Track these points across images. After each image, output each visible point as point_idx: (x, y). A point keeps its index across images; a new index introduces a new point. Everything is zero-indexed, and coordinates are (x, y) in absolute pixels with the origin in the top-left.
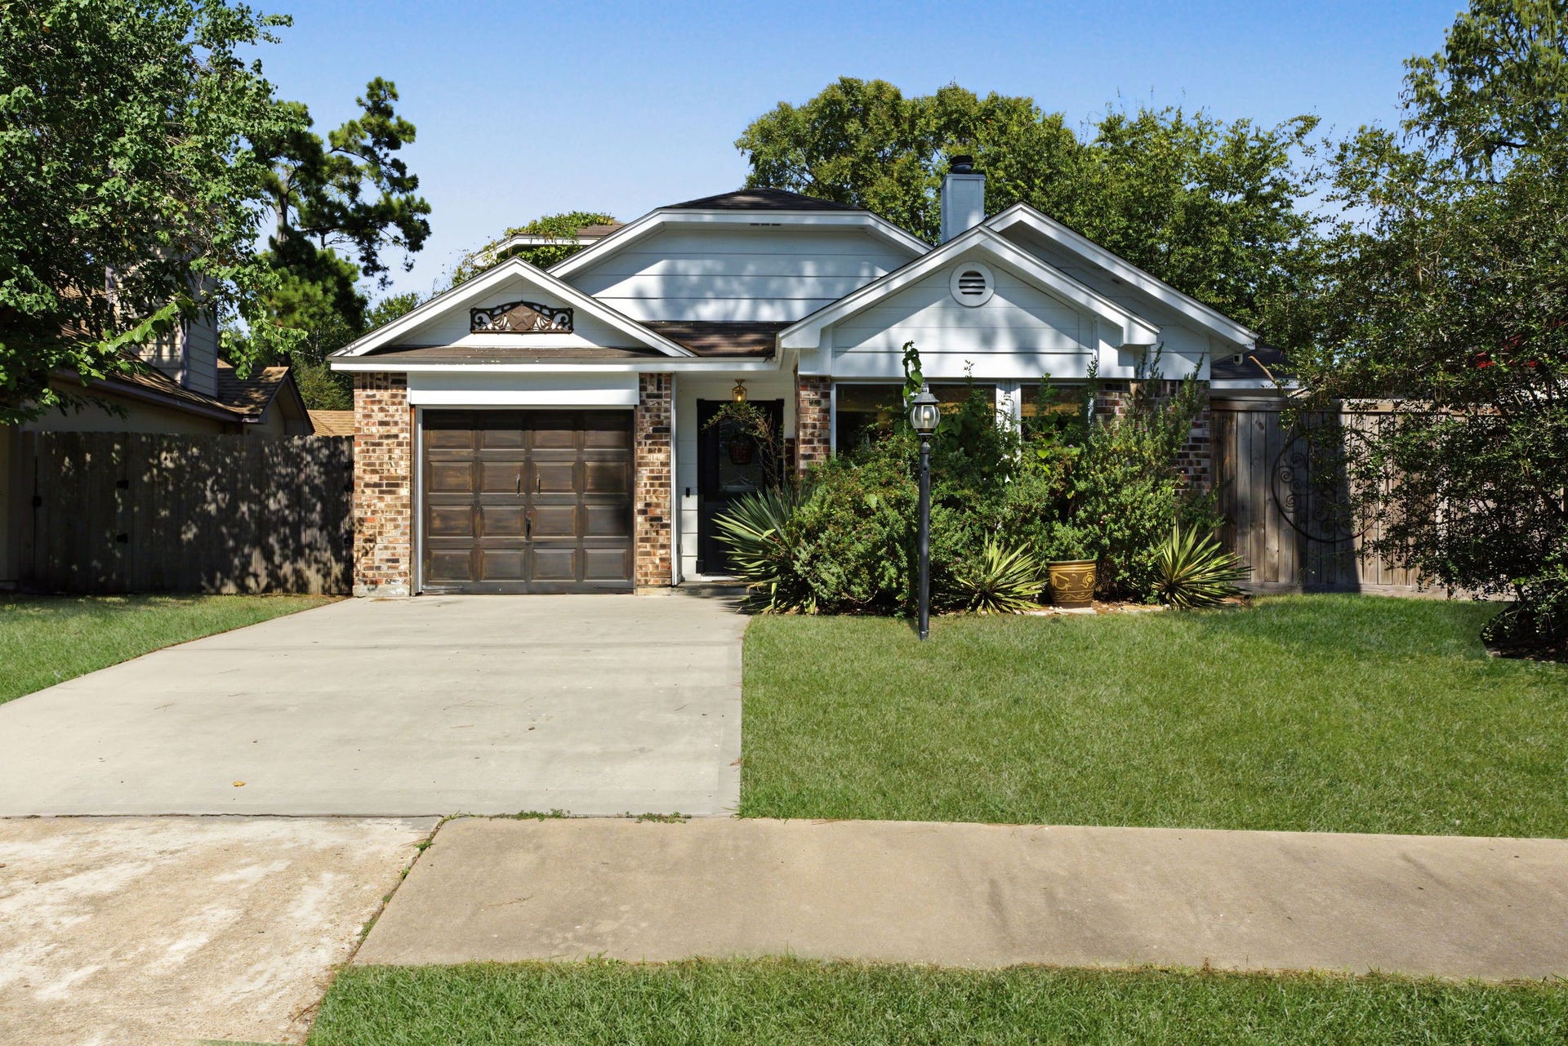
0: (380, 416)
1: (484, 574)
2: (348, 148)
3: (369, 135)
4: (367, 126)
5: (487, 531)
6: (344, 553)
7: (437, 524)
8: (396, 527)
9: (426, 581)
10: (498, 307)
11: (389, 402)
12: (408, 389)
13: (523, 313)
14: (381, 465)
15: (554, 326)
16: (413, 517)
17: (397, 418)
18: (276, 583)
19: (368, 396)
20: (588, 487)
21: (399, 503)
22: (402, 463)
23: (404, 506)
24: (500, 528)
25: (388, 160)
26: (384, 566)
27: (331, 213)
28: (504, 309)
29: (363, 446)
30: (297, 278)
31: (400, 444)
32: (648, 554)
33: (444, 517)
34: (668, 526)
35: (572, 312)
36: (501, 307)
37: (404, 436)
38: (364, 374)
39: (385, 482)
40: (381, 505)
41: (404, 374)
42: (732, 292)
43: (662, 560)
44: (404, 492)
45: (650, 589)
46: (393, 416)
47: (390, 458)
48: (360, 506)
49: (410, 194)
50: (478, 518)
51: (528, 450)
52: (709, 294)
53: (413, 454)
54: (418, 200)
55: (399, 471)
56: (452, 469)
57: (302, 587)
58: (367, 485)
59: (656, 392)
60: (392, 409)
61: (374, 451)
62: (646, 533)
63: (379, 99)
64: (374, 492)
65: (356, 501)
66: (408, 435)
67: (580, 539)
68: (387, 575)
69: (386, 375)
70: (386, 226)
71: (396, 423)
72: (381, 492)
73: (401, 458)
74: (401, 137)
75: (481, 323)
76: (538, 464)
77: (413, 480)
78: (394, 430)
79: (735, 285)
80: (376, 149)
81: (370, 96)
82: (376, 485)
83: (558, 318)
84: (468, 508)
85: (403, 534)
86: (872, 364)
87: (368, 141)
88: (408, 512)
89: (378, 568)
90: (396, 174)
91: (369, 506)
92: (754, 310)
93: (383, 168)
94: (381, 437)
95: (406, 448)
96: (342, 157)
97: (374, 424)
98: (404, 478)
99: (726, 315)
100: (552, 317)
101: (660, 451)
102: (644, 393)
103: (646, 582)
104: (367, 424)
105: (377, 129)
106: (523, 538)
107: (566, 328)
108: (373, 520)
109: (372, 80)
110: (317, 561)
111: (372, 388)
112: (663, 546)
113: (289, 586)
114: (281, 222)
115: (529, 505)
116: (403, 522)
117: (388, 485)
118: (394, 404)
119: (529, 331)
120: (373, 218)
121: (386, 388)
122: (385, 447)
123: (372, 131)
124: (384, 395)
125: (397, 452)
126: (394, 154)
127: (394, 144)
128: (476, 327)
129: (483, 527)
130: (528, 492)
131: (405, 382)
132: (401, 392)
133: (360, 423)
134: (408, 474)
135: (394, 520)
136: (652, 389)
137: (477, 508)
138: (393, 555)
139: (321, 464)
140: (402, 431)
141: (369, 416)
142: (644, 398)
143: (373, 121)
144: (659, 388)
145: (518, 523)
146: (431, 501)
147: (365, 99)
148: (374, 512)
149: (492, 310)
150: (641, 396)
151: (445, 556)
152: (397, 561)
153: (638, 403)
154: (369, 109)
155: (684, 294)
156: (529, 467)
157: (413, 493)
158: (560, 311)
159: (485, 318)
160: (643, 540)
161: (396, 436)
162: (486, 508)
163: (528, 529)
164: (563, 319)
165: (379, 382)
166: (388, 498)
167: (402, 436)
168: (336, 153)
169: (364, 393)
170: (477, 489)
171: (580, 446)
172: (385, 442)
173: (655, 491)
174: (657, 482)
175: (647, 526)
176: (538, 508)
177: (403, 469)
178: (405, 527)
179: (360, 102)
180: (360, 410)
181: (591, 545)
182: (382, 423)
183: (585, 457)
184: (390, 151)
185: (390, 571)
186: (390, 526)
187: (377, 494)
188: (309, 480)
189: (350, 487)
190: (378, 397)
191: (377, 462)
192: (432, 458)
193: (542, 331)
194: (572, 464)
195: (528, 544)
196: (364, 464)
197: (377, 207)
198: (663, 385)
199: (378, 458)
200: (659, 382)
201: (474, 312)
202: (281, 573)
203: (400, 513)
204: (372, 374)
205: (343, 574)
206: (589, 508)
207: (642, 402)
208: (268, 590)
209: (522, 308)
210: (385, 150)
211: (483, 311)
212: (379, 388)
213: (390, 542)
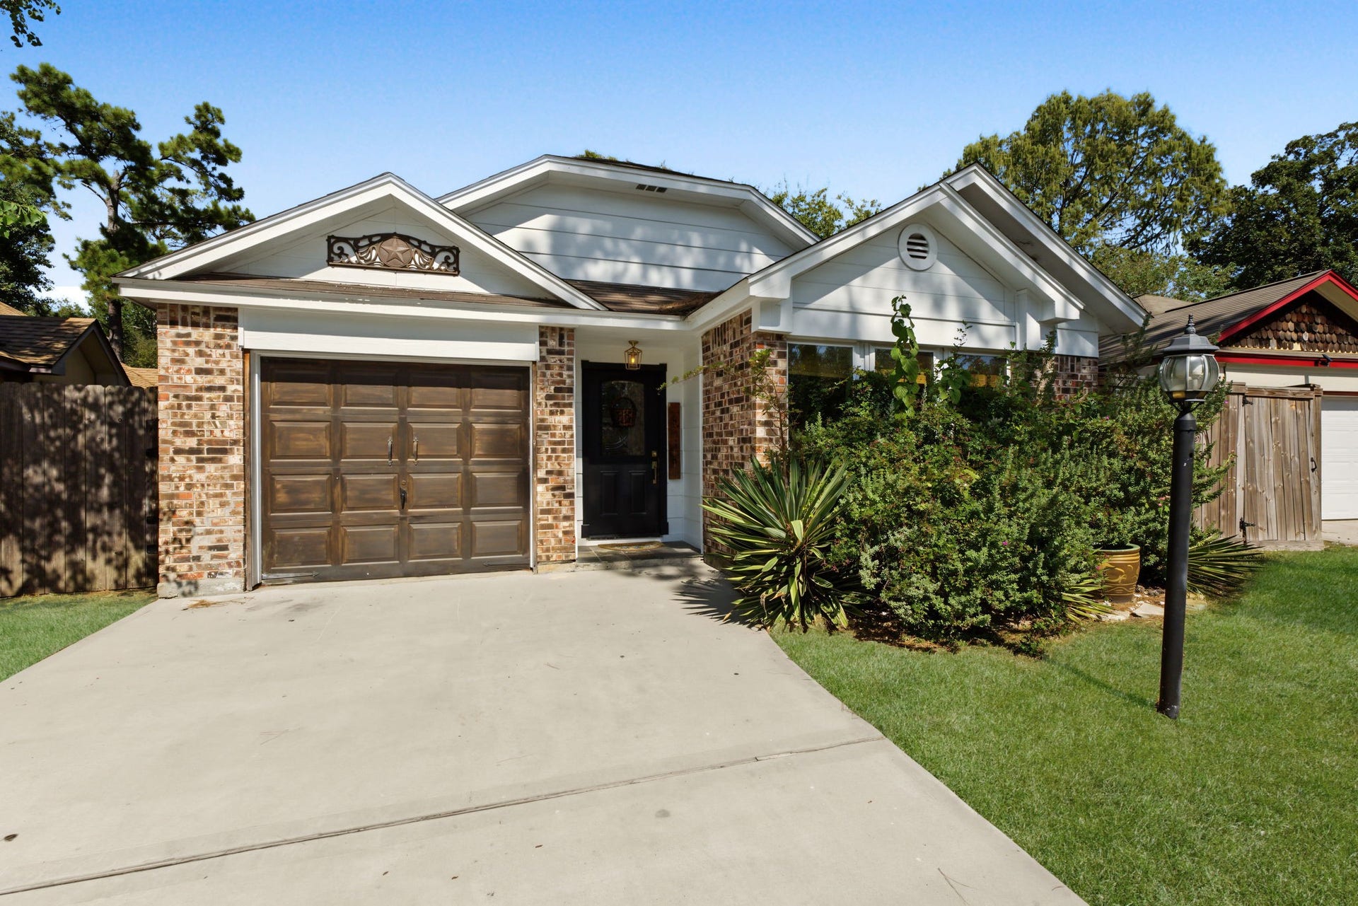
0: (200, 362)
1: (346, 557)
2: (177, 158)
3: (197, 150)
4: (194, 140)
5: (350, 504)
6: (148, 537)
7: (282, 497)
8: (223, 505)
9: (267, 567)
10: (364, 237)
11: (212, 343)
12: (240, 329)
13: (398, 247)
14: (200, 425)
15: (436, 266)
16: (248, 492)
17: (223, 365)
18: (39, 580)
19: (179, 335)
20: (477, 452)
21: (227, 474)
22: (231, 423)
23: (235, 477)
24: (368, 499)
25: (216, 173)
26: (206, 557)
27: (162, 211)
28: (372, 240)
29: (172, 401)
30: (126, 259)
31: (228, 399)
32: (550, 527)
33: (291, 490)
34: (571, 495)
35: (458, 251)
36: (370, 237)
37: (235, 389)
38: (173, 306)
39: (206, 447)
40: (199, 477)
41: (234, 309)
42: (620, 254)
43: (565, 533)
44: (235, 459)
45: (552, 566)
46: (217, 363)
47: (213, 417)
48: (170, 478)
49: (237, 203)
50: (338, 490)
51: (402, 410)
52: (598, 254)
53: (247, 411)
54: (243, 209)
55: (227, 433)
56: (301, 430)
57: (82, 583)
58: (178, 451)
59: (558, 348)
60: (216, 353)
61: (189, 407)
62: (548, 504)
63: (207, 120)
64: (189, 460)
65: (162, 472)
66: (240, 388)
67: (467, 512)
68: (209, 567)
69: (207, 309)
70: (215, 227)
71: (222, 372)
72: (200, 460)
73: (230, 417)
74: (228, 156)
75: (342, 253)
76: (414, 426)
77: (247, 445)
78: (219, 381)
79: (623, 246)
80: (205, 163)
81: (198, 117)
82: (192, 451)
83: (442, 256)
84: (325, 478)
85: (234, 513)
86: (834, 324)
87: (197, 155)
88: (240, 486)
89: (197, 558)
90: (223, 186)
91: (182, 479)
92: (645, 275)
93: (211, 179)
94: (200, 389)
95: (238, 405)
96: (171, 165)
97: (189, 371)
98: (235, 442)
99: (616, 276)
100: (433, 254)
101: (562, 413)
102: (544, 349)
103: (548, 558)
104: (178, 371)
105: (204, 145)
106: (396, 512)
107: (451, 269)
108: (189, 496)
109: (201, 104)
110: (105, 548)
111: (185, 324)
112: (566, 518)
113: (62, 585)
114: (111, 213)
115: (404, 474)
116: (235, 498)
117: (209, 451)
118: (218, 346)
119: (404, 269)
120: (202, 219)
121: (207, 326)
122: (205, 402)
123: (200, 146)
124: (206, 335)
125: (223, 409)
126: (220, 169)
127: (222, 161)
128: (334, 258)
129: (345, 499)
130: (403, 459)
131: (236, 320)
132: (228, 332)
133: (167, 369)
134: (241, 437)
135: (221, 495)
136: (553, 343)
137: (336, 477)
138: (219, 540)
139: (112, 424)
140: (232, 381)
141: (181, 361)
142: (544, 354)
143: (201, 137)
144: (561, 344)
145: (391, 496)
146: (273, 470)
147: (192, 118)
148: (189, 487)
149: (357, 240)
150: (541, 352)
151: (292, 537)
152: (225, 548)
153: (537, 358)
154: (197, 128)
155: (572, 252)
156: (403, 429)
157: (247, 461)
158: (443, 249)
159: (348, 249)
160: (544, 512)
161: (223, 389)
162: (348, 478)
163: (403, 501)
164: (447, 258)
165: (196, 318)
166: (211, 468)
167: (231, 388)
168: (165, 162)
169: (173, 331)
170: (337, 454)
171: (466, 407)
172: (206, 395)
173: (557, 458)
174: (559, 447)
175: (549, 495)
176: (415, 477)
177: (233, 430)
178: (237, 504)
179: (188, 120)
180: (168, 353)
181: (481, 517)
182: (200, 371)
183: (471, 419)
184: (217, 166)
185: (215, 562)
186: (213, 504)
187: (194, 463)
188: (92, 444)
189: (153, 454)
190: (193, 338)
191: (194, 422)
192: (273, 416)
193: (420, 270)
194: (456, 426)
195: (402, 519)
196: (174, 424)
197: (205, 211)
198: (566, 341)
199: (196, 416)
200: (561, 337)
201: (332, 240)
202: (49, 567)
203: (227, 486)
204: (185, 307)
205: (146, 564)
206: (477, 475)
207: (542, 359)
208: (26, 589)
209: (394, 241)
210: (213, 165)
211: (346, 240)
212: (195, 325)
213: (215, 525)
